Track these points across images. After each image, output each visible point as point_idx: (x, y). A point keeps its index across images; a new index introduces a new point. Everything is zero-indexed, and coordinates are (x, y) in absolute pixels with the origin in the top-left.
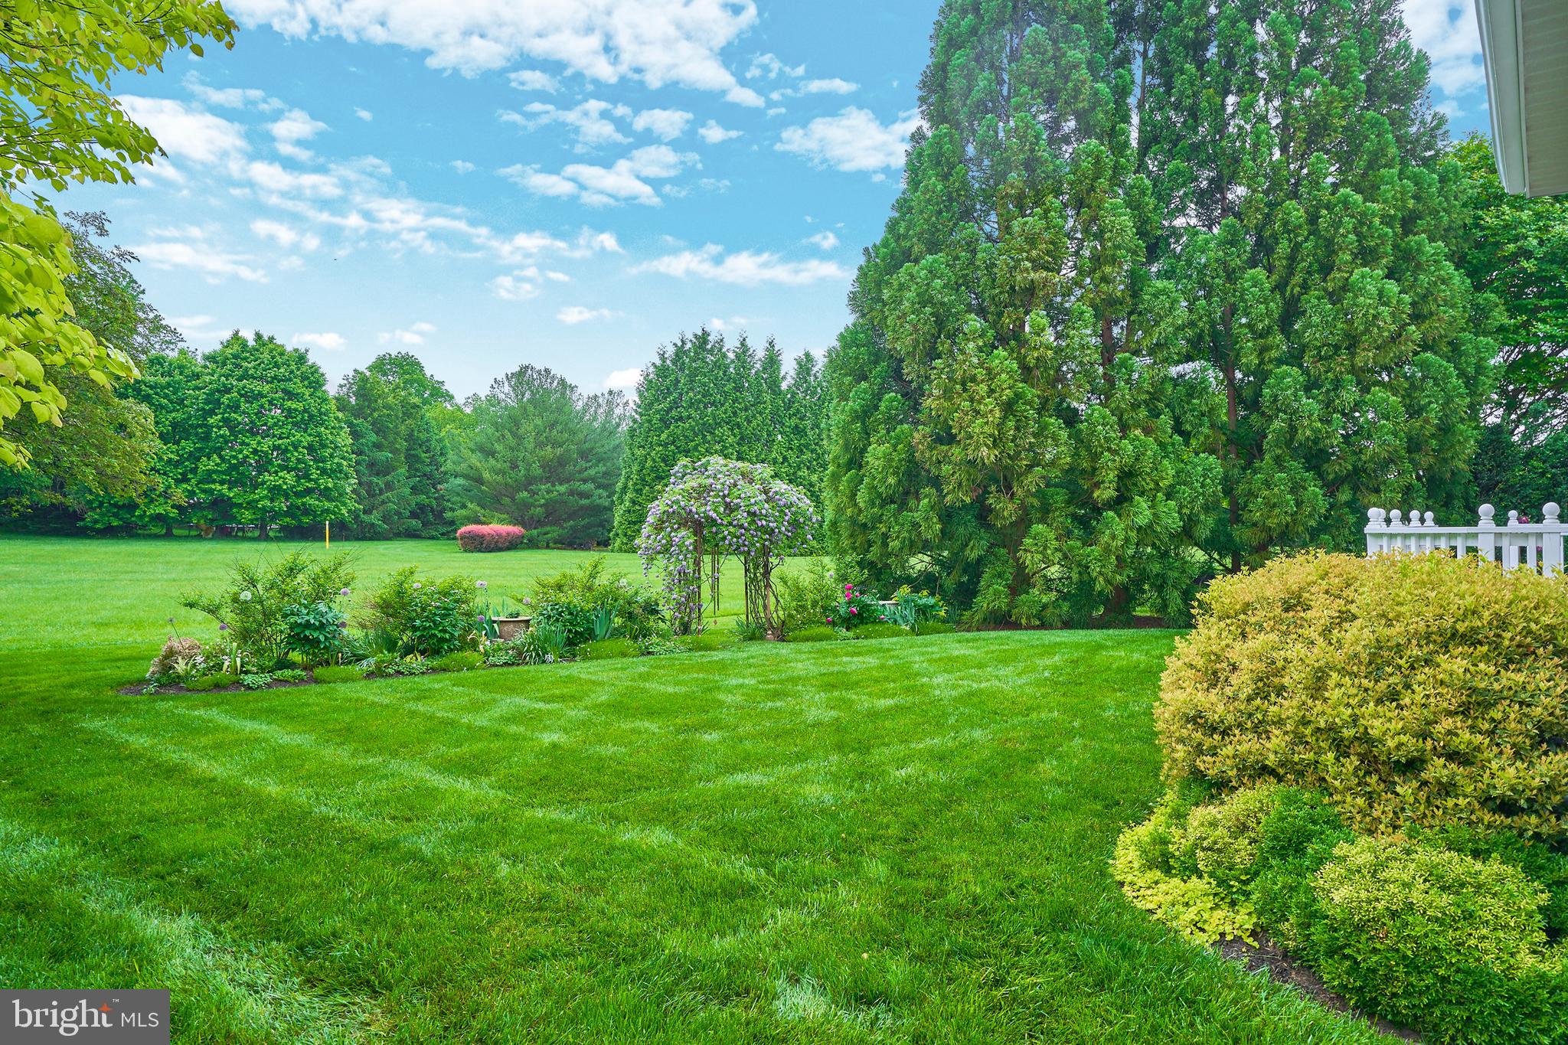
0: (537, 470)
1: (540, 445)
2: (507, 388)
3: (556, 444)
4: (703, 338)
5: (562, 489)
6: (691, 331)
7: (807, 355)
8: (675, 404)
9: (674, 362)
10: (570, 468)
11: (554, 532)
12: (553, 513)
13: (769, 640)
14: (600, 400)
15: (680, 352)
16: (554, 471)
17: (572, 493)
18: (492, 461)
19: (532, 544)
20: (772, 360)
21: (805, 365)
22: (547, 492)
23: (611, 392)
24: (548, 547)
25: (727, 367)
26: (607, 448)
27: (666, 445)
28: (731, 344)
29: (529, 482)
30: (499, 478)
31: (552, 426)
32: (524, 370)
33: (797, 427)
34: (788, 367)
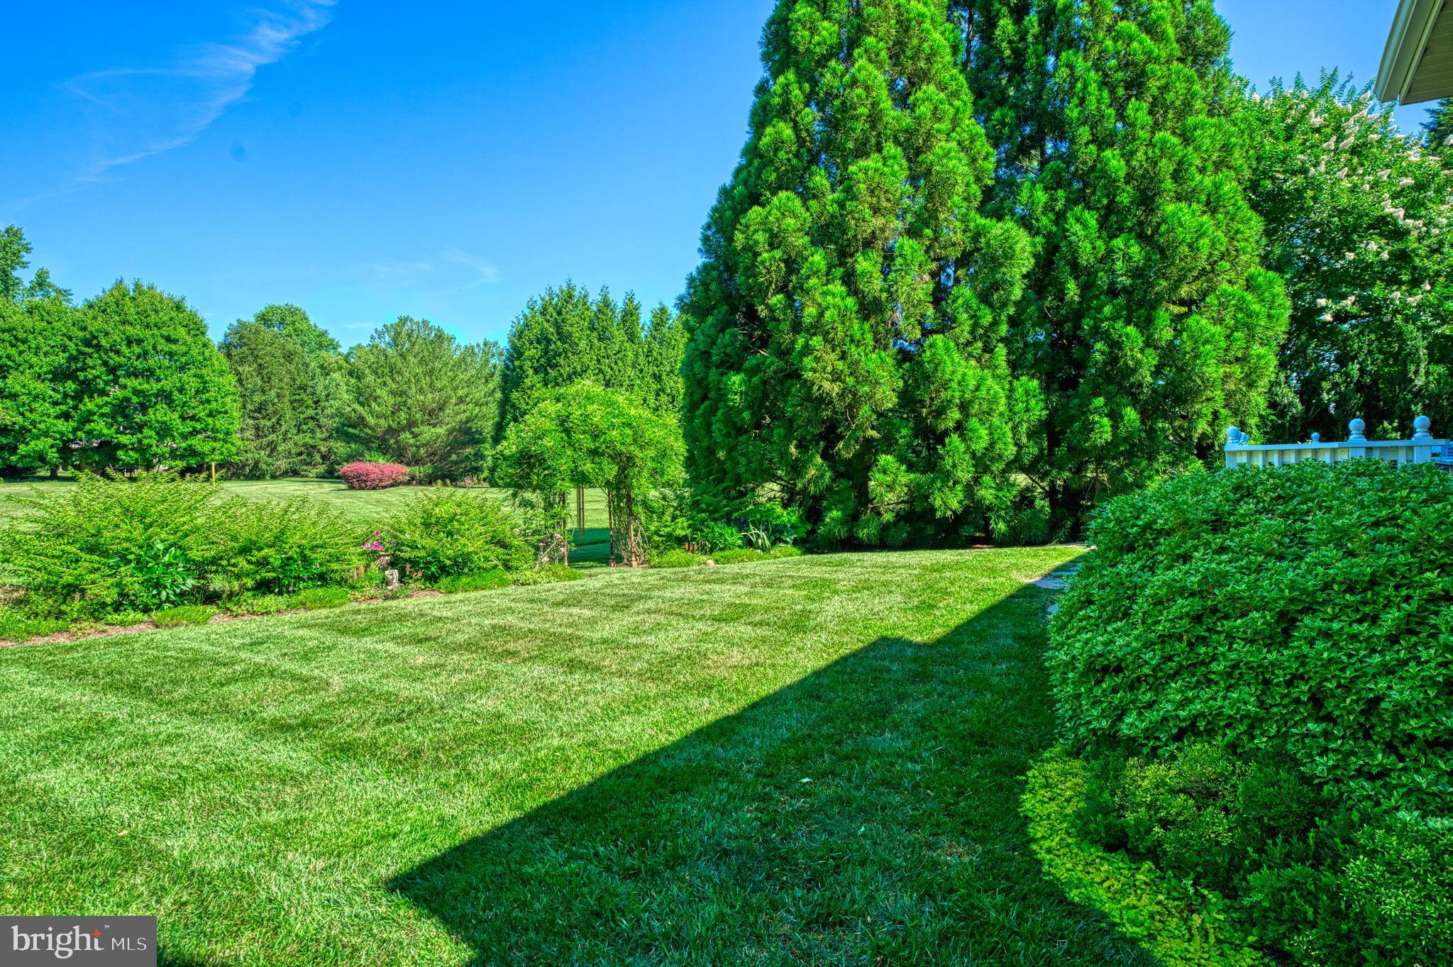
0: (417, 414)
2: (387, 338)
4: (569, 294)
5: (442, 430)
6: (558, 285)
7: (662, 308)
9: (542, 315)
12: (434, 453)
13: (633, 567)
14: (476, 350)
15: (548, 306)
20: (630, 314)
21: (659, 316)
32: (403, 321)
34: (645, 320)
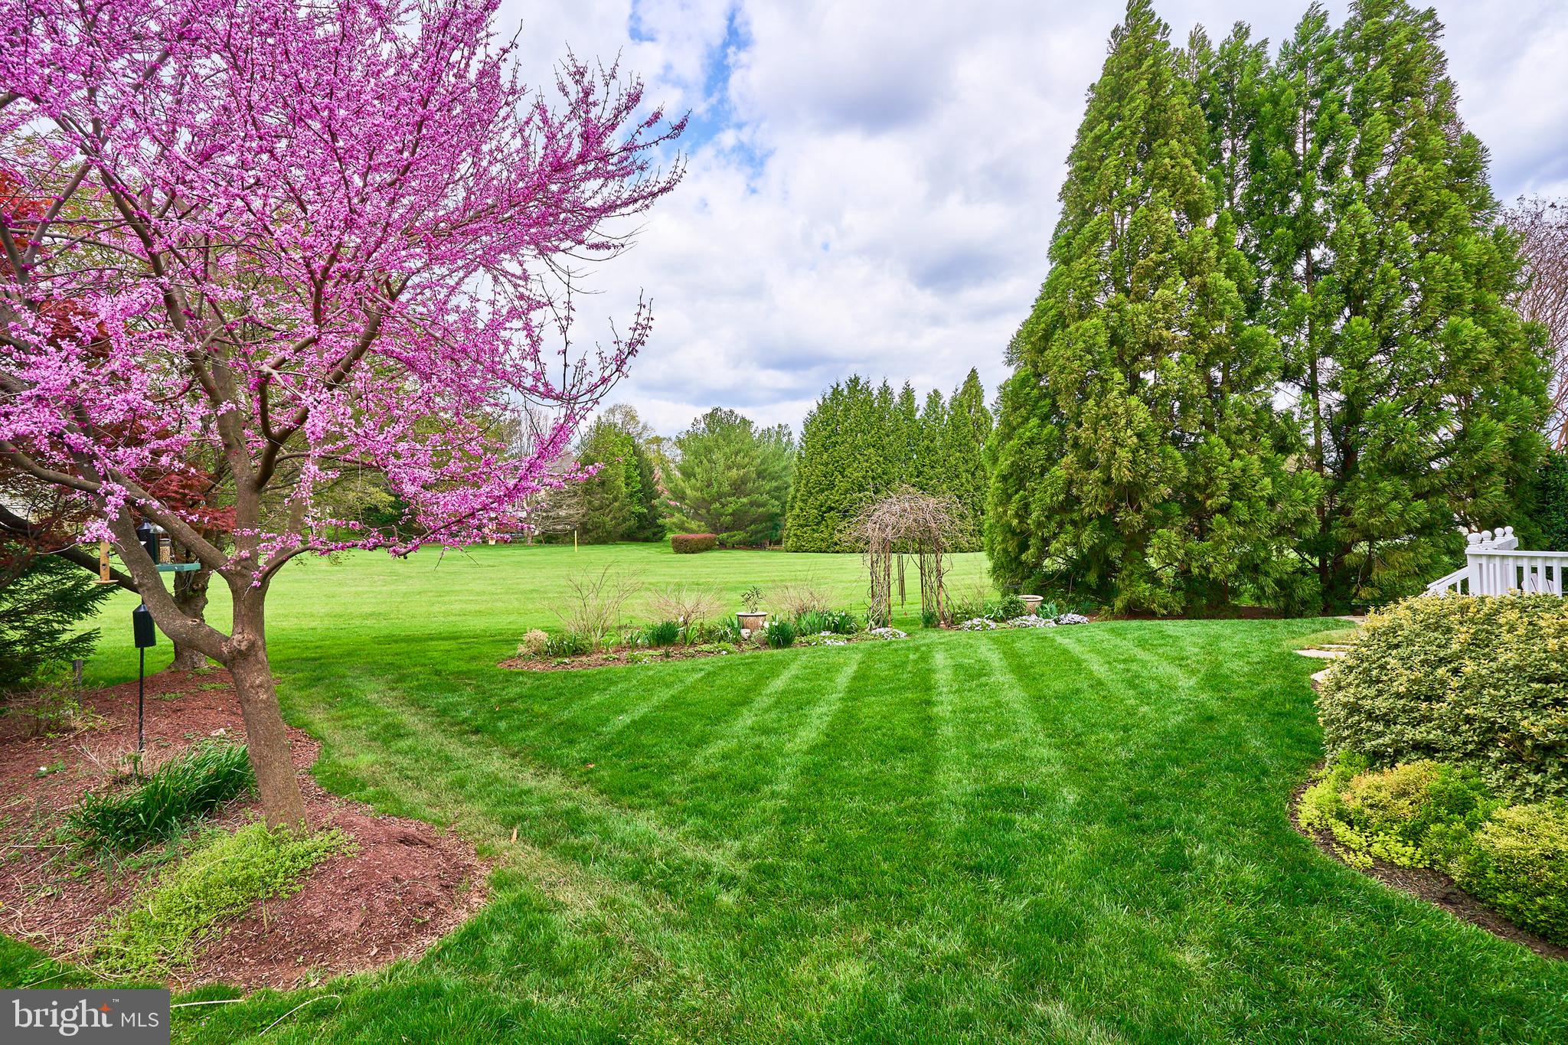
0: (726, 488)
1: (729, 468)
2: (703, 425)
3: (739, 467)
4: (855, 381)
5: (745, 500)
6: (846, 376)
7: (936, 391)
8: (834, 432)
9: (832, 400)
10: (750, 485)
11: (739, 536)
12: (739, 521)
13: (942, 629)
14: (772, 432)
15: (836, 392)
16: (738, 488)
17: (752, 504)
18: (693, 481)
19: (723, 546)
20: (908, 394)
21: (935, 397)
22: (733, 504)
23: (780, 426)
24: (733, 548)
25: (873, 402)
26: (777, 468)
27: (827, 464)
28: (875, 386)
29: (720, 496)
30: (699, 494)
31: (737, 454)
32: (715, 411)
33: (928, 447)
34: (921, 401)
